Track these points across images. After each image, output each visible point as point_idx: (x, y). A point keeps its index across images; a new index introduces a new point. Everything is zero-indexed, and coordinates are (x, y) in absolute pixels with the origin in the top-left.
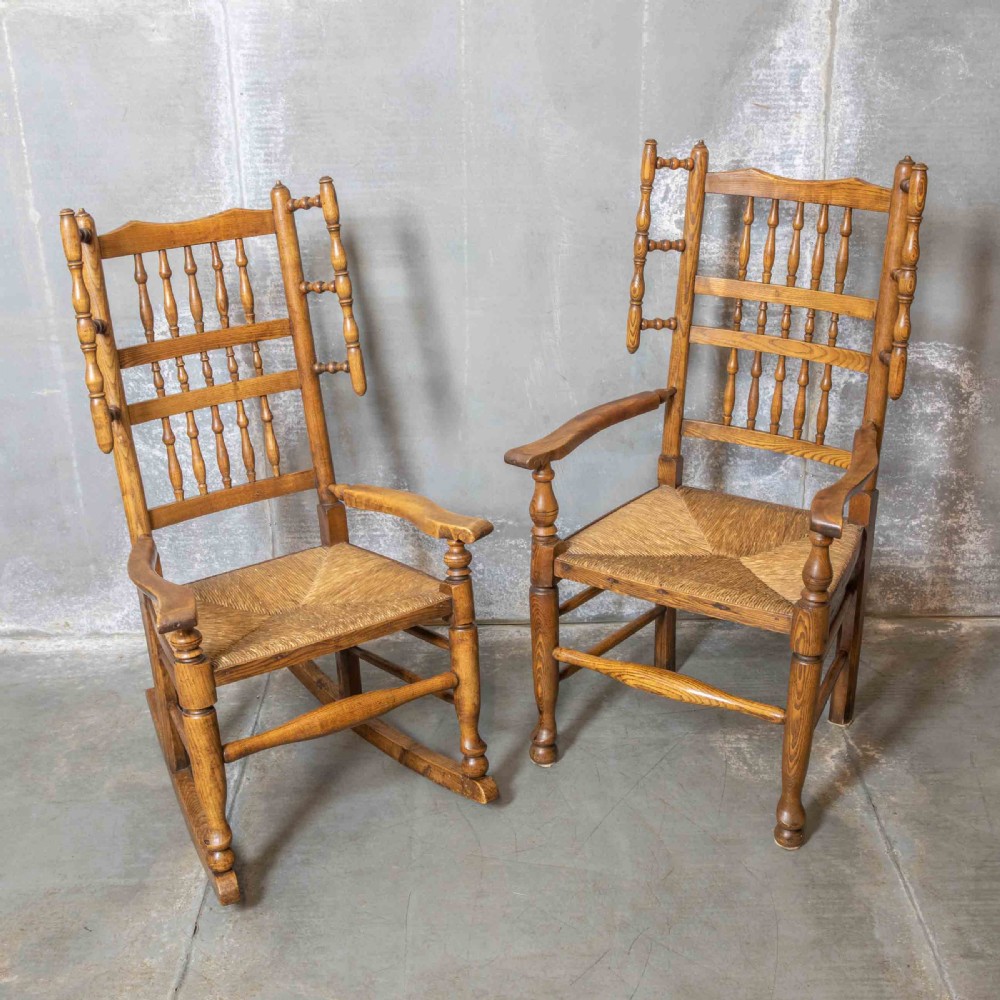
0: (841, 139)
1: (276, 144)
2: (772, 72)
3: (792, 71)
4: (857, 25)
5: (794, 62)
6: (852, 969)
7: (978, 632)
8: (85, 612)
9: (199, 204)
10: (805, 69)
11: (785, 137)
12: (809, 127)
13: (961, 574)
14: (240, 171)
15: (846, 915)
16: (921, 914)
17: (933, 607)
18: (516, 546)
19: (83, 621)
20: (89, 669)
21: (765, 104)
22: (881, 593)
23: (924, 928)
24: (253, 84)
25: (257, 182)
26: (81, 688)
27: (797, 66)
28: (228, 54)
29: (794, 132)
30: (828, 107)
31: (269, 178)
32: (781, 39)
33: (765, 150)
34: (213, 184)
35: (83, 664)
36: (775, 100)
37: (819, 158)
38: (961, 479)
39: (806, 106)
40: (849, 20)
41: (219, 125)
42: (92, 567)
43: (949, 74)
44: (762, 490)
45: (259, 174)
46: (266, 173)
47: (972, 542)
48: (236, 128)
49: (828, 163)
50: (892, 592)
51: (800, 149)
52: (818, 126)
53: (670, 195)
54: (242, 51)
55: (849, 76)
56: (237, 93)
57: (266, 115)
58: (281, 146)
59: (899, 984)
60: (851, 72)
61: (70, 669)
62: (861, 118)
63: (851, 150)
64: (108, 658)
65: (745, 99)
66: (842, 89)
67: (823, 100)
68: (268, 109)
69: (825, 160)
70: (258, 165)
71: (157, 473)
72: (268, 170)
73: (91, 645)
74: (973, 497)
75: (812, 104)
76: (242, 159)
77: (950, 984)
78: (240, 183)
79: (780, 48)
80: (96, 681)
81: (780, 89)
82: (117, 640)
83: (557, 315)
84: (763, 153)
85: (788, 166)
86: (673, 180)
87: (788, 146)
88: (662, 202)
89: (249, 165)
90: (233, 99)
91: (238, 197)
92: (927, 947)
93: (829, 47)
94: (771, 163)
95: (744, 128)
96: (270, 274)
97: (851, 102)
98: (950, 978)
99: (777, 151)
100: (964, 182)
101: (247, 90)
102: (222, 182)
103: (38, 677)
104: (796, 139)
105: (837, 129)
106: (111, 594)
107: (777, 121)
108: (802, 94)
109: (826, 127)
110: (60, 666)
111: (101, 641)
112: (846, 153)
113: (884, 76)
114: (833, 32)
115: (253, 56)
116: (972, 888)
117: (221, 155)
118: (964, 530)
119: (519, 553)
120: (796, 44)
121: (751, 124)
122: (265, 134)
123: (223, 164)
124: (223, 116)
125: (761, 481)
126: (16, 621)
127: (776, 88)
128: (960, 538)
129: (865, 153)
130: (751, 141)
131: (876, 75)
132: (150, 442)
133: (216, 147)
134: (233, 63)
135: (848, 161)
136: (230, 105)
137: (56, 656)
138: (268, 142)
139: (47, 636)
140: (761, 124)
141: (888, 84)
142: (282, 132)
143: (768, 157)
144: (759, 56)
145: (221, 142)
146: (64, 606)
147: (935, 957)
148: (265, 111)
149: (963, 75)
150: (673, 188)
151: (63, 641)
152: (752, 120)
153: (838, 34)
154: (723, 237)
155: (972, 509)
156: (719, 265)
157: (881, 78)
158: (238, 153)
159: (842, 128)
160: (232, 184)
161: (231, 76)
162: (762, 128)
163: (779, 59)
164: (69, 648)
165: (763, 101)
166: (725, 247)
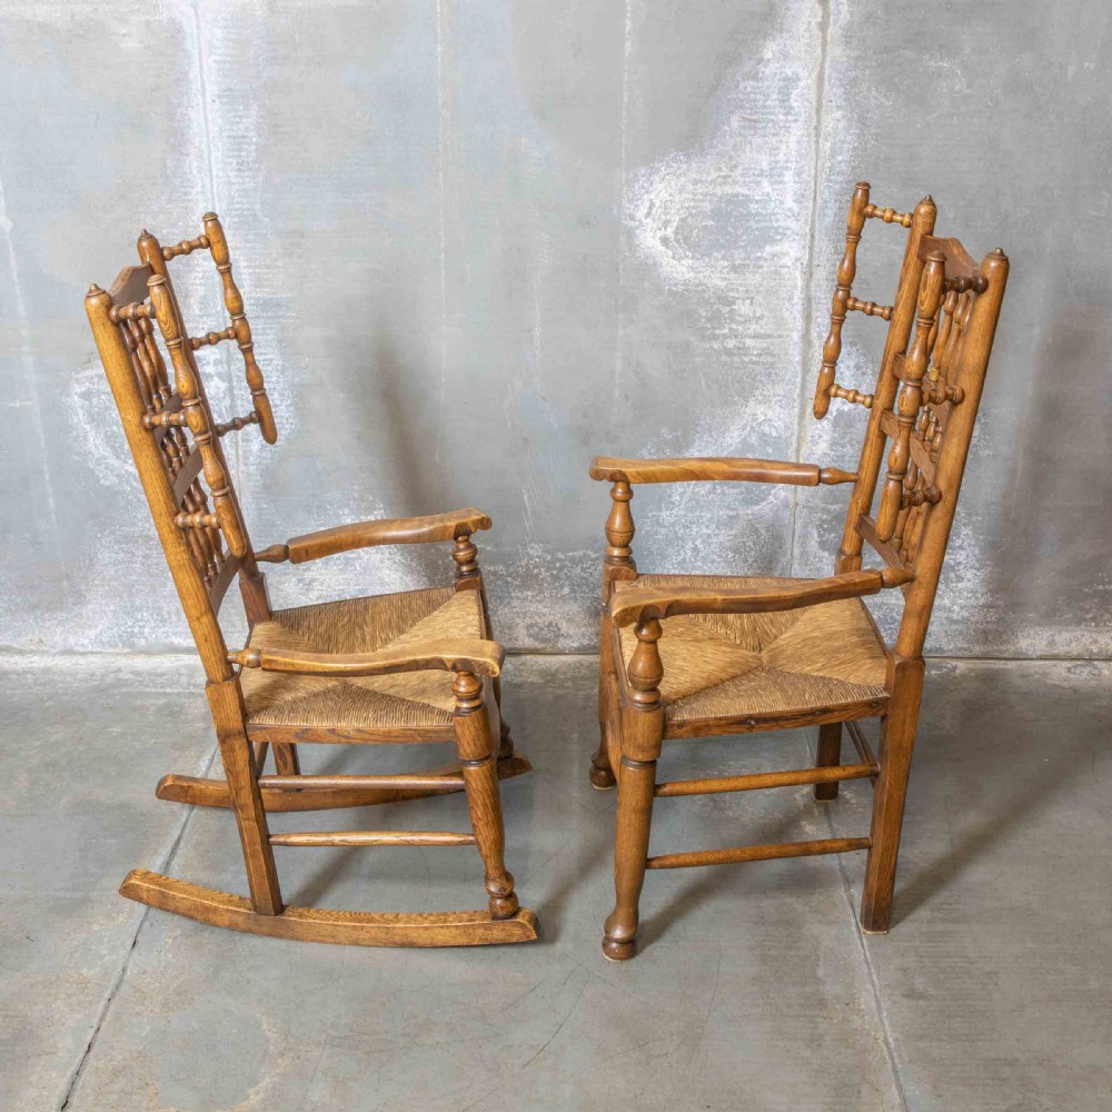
0: (833, 154)
1: (248, 153)
2: (760, 84)
3: (782, 83)
4: (848, 38)
5: (784, 75)
6: (789, 1006)
7: (973, 674)
8: (59, 630)
9: (171, 213)
10: (795, 81)
11: (774, 153)
12: (798, 142)
13: (959, 613)
14: (212, 179)
15: (792, 953)
16: (868, 954)
19: (57, 638)
20: (61, 685)
21: (754, 117)
23: (869, 969)
24: (224, 91)
25: (229, 190)
26: (48, 704)
27: (786, 79)
28: (201, 60)
29: (783, 147)
30: (819, 122)
31: (241, 188)
32: (770, 50)
33: (753, 166)
35: (54, 681)
36: (764, 114)
37: (809, 176)
39: (796, 121)
40: (840, 32)
41: (191, 132)
42: (65, 583)
43: (945, 90)
44: (750, 520)
45: (231, 184)
46: (239, 183)
47: (969, 581)
48: (208, 135)
49: (819, 180)
51: (789, 165)
52: (808, 142)
53: (654, 211)
54: (215, 58)
55: (841, 90)
56: (209, 100)
57: (238, 123)
58: (254, 154)
59: (835, 1021)
60: (842, 86)
61: (42, 684)
62: (854, 134)
63: (843, 167)
64: (80, 676)
65: (732, 112)
66: (834, 104)
67: (814, 114)
68: (240, 117)
69: (816, 176)
70: (230, 173)
71: (129, 489)
72: (240, 180)
73: (63, 663)
74: (970, 533)
75: (802, 119)
76: (214, 169)
77: (886, 1022)
78: (212, 192)
79: (769, 60)
80: (65, 698)
81: (769, 103)
82: (91, 658)
83: (537, 332)
84: (751, 168)
85: (777, 182)
86: (657, 195)
87: (777, 162)
88: (646, 217)
89: (221, 174)
90: (205, 107)
92: (869, 986)
93: (820, 60)
94: (759, 179)
95: (731, 142)
97: (843, 117)
98: (887, 1017)
99: (765, 166)
100: (961, 203)
101: (220, 97)
102: (194, 191)
103: (8, 692)
104: (785, 155)
105: (829, 144)
106: (84, 612)
107: (765, 136)
108: (792, 108)
109: (817, 142)
110: (30, 681)
111: (74, 659)
112: (838, 170)
113: (877, 90)
114: (824, 44)
115: (225, 62)
116: (924, 930)
117: (193, 164)
119: (498, 579)
120: (786, 56)
121: (738, 139)
122: (238, 141)
123: (195, 172)
124: (195, 123)
125: (749, 511)
127: (765, 101)
128: (957, 576)
129: (858, 170)
130: (739, 156)
131: (869, 90)
132: (123, 456)
133: (188, 155)
134: (205, 68)
135: (840, 179)
136: (202, 112)
137: (28, 673)
138: (240, 150)
139: (21, 653)
140: (749, 138)
141: (882, 100)
142: (254, 140)
143: (756, 172)
144: (746, 68)
145: (192, 150)
146: (37, 622)
147: (876, 996)
148: (238, 120)
149: (960, 91)
150: (657, 203)
151: (36, 658)
152: (740, 135)
153: (828, 48)
154: (709, 255)
155: (969, 545)
156: (705, 285)
157: (874, 93)
158: (210, 161)
159: (834, 144)
160: (203, 193)
161: (203, 83)
162: (750, 143)
163: (767, 71)
164: (42, 665)
165: (751, 115)
166: (712, 266)
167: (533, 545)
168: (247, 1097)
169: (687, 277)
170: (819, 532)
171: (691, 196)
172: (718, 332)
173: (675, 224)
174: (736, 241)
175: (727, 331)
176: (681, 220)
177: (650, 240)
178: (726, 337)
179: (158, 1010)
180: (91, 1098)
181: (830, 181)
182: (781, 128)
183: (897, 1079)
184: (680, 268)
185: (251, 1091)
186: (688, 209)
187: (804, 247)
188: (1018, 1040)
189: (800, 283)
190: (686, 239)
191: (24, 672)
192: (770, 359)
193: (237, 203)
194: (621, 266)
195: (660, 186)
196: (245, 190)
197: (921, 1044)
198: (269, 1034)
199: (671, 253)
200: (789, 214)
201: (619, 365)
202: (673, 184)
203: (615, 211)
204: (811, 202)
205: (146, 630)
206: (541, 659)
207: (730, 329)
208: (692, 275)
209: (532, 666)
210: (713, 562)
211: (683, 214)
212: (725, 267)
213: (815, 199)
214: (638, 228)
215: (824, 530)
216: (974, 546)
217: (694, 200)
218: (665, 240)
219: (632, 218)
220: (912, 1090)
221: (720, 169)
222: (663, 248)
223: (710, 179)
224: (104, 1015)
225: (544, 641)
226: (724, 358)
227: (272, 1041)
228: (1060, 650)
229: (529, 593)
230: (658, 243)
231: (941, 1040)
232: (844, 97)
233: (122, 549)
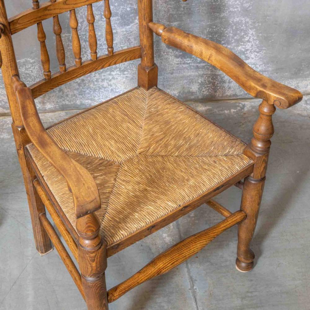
17: (229, 94)
22: (199, 89)
38: (248, 23)
44: (125, 34)
47: (253, 59)
50: (205, 87)
118: (248, 52)
125: (124, 30)
128: (246, 57)
155: (254, 40)
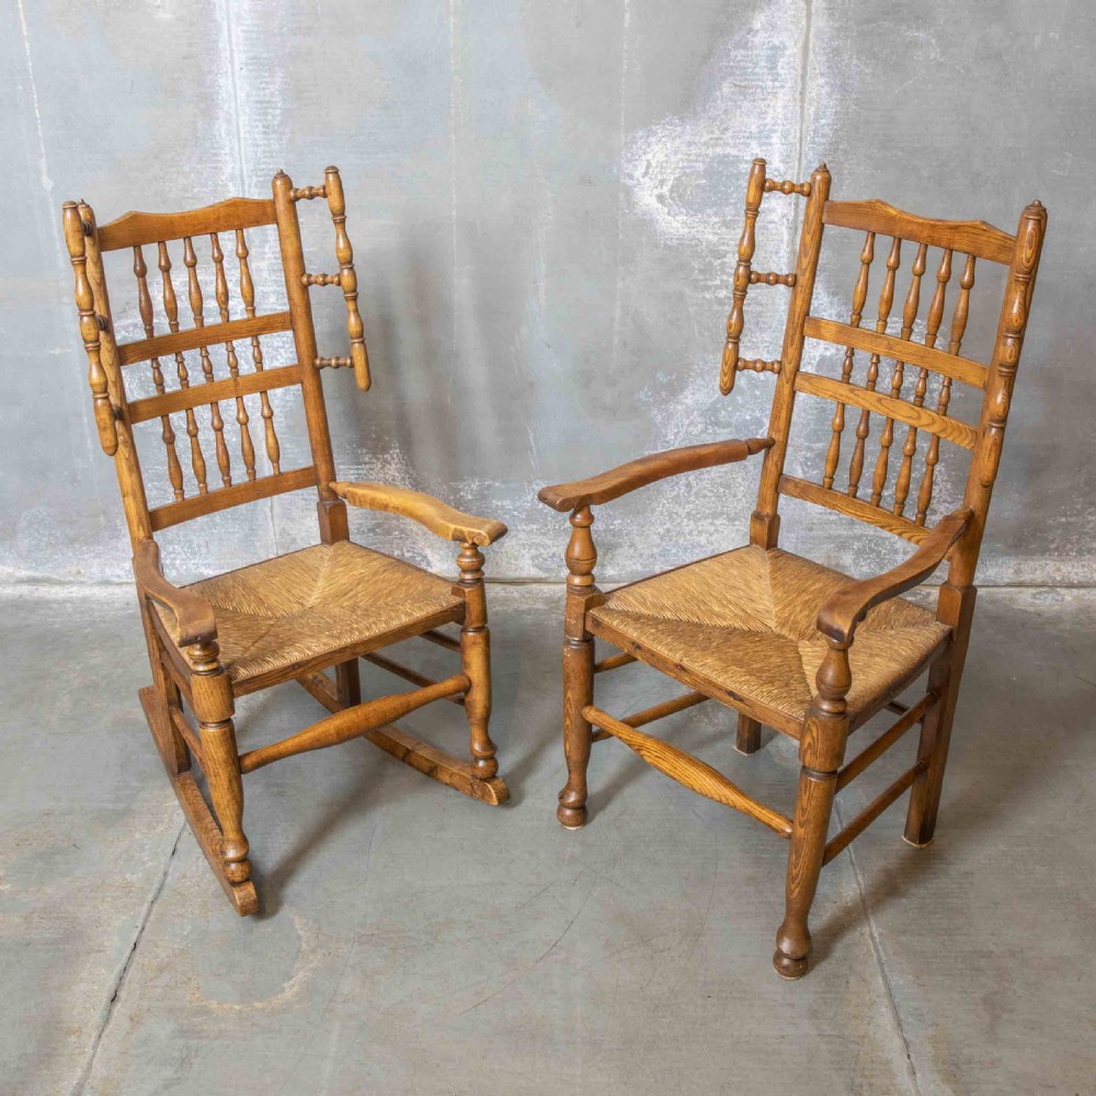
0: (817, 120)
1: (274, 117)
2: (750, 53)
3: (770, 52)
4: (831, 11)
5: (771, 44)
8: (96, 561)
9: (202, 173)
10: (781, 50)
11: (762, 116)
12: (785, 107)
14: (239, 142)
18: (503, 507)
19: (94, 570)
20: (98, 613)
21: (743, 84)
23: (855, 870)
24: (251, 59)
25: (256, 153)
26: (87, 630)
27: (774, 48)
28: (229, 30)
29: (771, 111)
30: (804, 88)
31: (267, 149)
32: (759, 21)
33: (743, 129)
34: (215, 155)
35: (92, 609)
36: (753, 80)
37: (795, 138)
39: (782, 87)
40: (823, 4)
41: (220, 98)
42: (102, 518)
43: (921, 59)
45: (258, 146)
46: (265, 145)
48: (236, 101)
49: (804, 142)
51: (776, 128)
52: (794, 107)
53: (651, 171)
54: (242, 28)
55: (824, 58)
56: (237, 67)
57: (264, 89)
58: (279, 118)
59: (824, 918)
60: (826, 54)
61: (81, 613)
62: (836, 99)
64: (116, 605)
65: (724, 79)
66: (817, 71)
67: (799, 80)
68: (266, 83)
69: (801, 139)
70: (256, 136)
72: (266, 142)
73: (100, 593)
74: (943, 469)
75: (788, 85)
76: (242, 131)
78: (240, 153)
79: (757, 31)
80: (102, 625)
81: (757, 70)
82: (125, 588)
83: (542, 284)
84: (741, 131)
85: (765, 144)
86: (654, 157)
87: (765, 125)
88: (644, 177)
89: (248, 136)
90: (233, 74)
91: (238, 167)
92: (855, 886)
93: (805, 31)
94: (749, 141)
95: (723, 106)
96: (268, 241)
97: (827, 83)
99: (754, 129)
101: (247, 64)
102: (223, 152)
103: (49, 620)
104: (773, 118)
105: (813, 109)
106: (119, 545)
107: (754, 101)
108: (780, 75)
109: (802, 107)
110: (70, 610)
111: (110, 589)
112: (821, 132)
113: (858, 59)
114: (809, 16)
115: (253, 31)
117: (221, 127)
119: (506, 513)
120: (773, 26)
121: (729, 103)
122: (263, 106)
124: (224, 89)
126: (31, 568)
127: (755, 68)
129: (840, 133)
130: (729, 120)
131: (851, 57)
133: (217, 119)
134: (234, 39)
135: (823, 141)
136: (231, 79)
137: (68, 602)
138: (266, 114)
139: (61, 583)
140: (739, 103)
141: (863, 67)
142: (279, 105)
143: (746, 135)
144: (737, 38)
145: (221, 114)
146: (76, 555)
149: (935, 59)
150: (654, 164)
151: (75, 589)
152: (730, 99)
153: (813, 18)
154: (702, 212)
156: (698, 239)
157: (855, 61)
158: (237, 125)
159: (818, 109)
160: (232, 155)
161: (232, 51)
162: (740, 107)
163: (756, 40)
164: (81, 595)
165: (741, 81)
166: (705, 222)
167: (538, 481)
168: (283, 990)
169: (682, 231)
170: (803, 469)
171: (685, 157)
172: (710, 283)
173: (671, 183)
174: (727, 199)
175: (718, 282)
176: (676, 179)
177: (647, 198)
178: (717, 287)
179: (197, 912)
180: (138, 992)
181: (814, 143)
182: (769, 93)
183: (883, 971)
184: (674, 224)
185: (285, 985)
186: (682, 168)
187: (790, 204)
188: (992, 934)
189: (786, 237)
190: (680, 197)
191: (65, 601)
192: (758, 309)
193: (264, 163)
194: (620, 222)
195: (657, 148)
196: (270, 152)
197: (903, 939)
198: (301, 933)
199: (666, 210)
200: (776, 173)
201: (618, 313)
202: (669, 145)
203: (615, 171)
204: (797, 163)
205: (178, 562)
206: (545, 587)
207: (722, 281)
208: (686, 230)
209: (537, 594)
210: (705, 496)
211: (678, 173)
212: (716, 223)
213: (800, 160)
214: (635, 187)
215: (808, 467)
216: (946, 481)
217: (688, 161)
218: (661, 198)
219: (631, 177)
220: (897, 980)
221: (712, 132)
222: (660, 206)
223: (702, 141)
224: (148, 915)
225: (548, 570)
226: (716, 308)
227: (304, 940)
228: (1026, 577)
229: (535, 527)
230: (654, 200)
231: (923, 935)
232: (828, 64)
233: (155, 487)
